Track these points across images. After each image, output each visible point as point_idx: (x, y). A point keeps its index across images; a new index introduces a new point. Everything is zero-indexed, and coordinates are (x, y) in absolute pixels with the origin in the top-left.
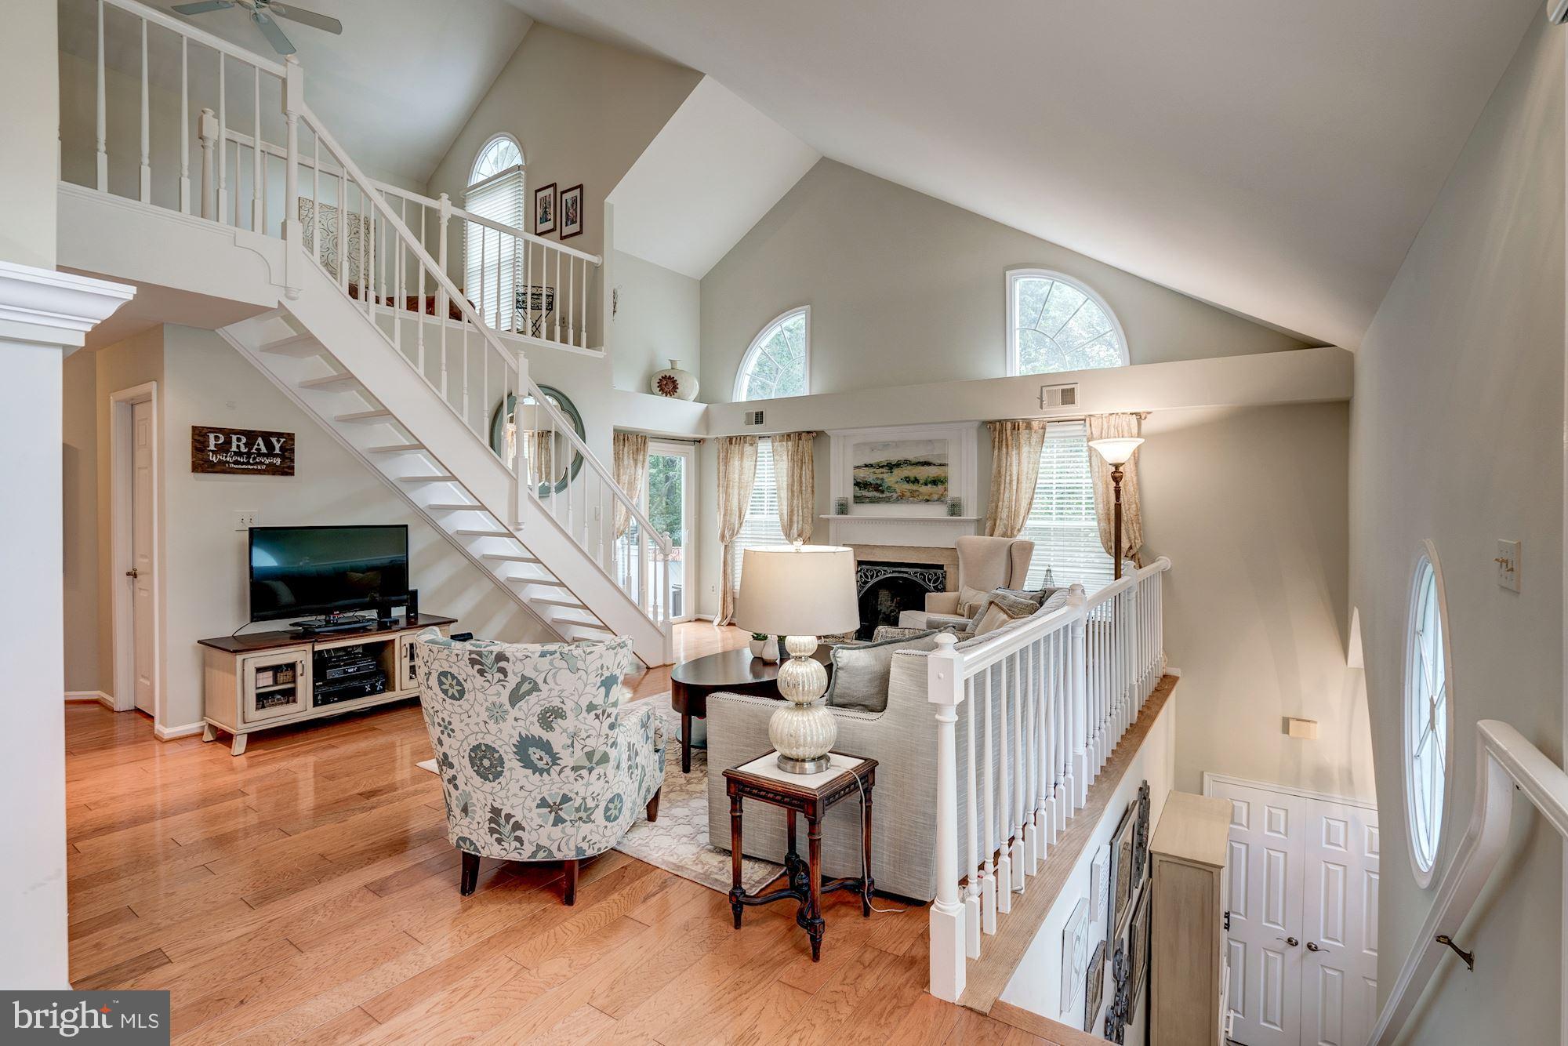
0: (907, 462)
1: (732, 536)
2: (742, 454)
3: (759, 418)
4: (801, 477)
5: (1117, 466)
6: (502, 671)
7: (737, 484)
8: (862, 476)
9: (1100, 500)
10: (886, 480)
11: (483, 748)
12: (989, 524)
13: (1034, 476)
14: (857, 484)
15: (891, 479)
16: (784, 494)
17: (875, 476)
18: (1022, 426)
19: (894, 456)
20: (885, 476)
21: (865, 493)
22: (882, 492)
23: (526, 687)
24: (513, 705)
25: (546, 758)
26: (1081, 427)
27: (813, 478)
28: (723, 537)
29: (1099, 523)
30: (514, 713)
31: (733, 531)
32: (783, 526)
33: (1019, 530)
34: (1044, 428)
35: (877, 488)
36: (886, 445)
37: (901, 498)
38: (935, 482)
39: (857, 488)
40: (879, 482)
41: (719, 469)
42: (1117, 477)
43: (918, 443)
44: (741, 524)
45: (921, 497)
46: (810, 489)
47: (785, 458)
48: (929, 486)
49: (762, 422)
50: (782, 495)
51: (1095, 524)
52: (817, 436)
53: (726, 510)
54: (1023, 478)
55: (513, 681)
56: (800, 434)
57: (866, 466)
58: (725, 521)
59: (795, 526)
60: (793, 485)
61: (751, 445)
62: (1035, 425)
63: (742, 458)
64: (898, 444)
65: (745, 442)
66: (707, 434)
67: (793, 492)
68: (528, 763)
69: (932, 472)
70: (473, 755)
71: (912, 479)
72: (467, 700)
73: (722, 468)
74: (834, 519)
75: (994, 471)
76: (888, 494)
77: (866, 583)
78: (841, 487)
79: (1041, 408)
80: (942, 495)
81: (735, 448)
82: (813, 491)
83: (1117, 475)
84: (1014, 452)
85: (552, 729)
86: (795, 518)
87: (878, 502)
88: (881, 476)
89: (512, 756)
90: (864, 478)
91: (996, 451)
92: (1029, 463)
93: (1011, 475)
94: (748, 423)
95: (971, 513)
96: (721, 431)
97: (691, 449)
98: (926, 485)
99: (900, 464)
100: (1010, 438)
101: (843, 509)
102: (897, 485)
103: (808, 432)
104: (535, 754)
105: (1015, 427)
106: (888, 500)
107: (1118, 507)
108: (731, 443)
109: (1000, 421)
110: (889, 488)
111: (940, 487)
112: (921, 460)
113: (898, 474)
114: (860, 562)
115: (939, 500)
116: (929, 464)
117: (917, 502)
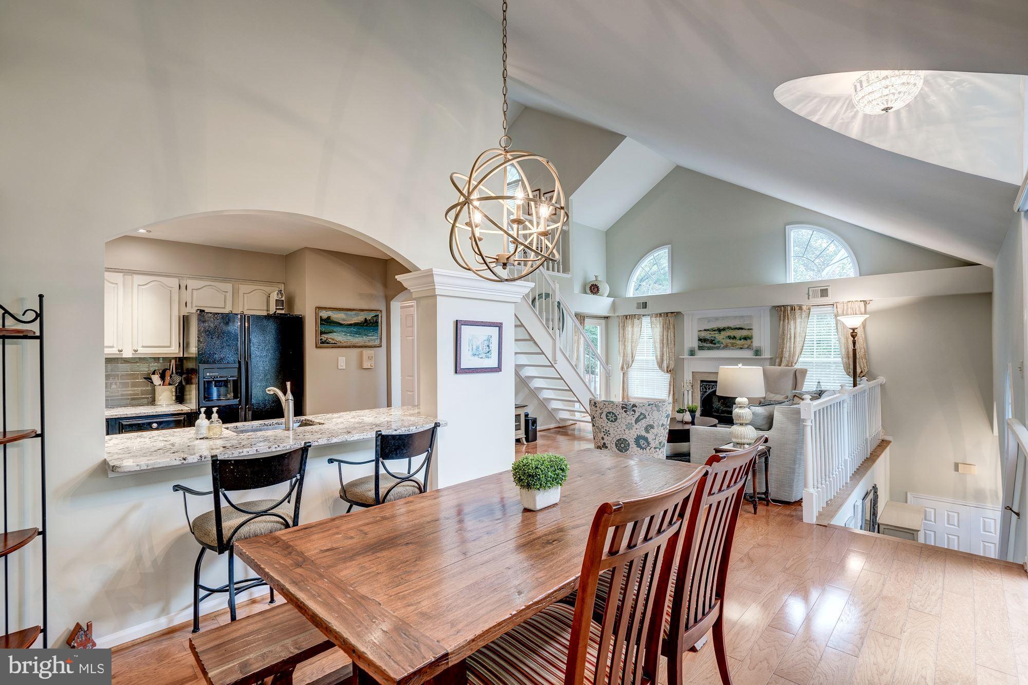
0: (729, 328)
1: (628, 368)
2: (633, 324)
3: (645, 305)
4: (667, 336)
5: (854, 330)
6: (634, 411)
7: (630, 340)
8: (703, 335)
9: (843, 347)
10: (717, 338)
11: (622, 440)
12: (778, 360)
13: (804, 335)
14: (700, 340)
15: (720, 337)
16: (658, 345)
17: (711, 335)
18: (797, 308)
19: (721, 326)
20: (716, 335)
21: (705, 344)
22: (715, 344)
23: (642, 417)
24: (636, 424)
25: (646, 444)
26: (831, 308)
27: (674, 337)
28: (622, 368)
29: (842, 359)
30: (636, 426)
31: (629, 365)
32: (657, 362)
33: (796, 363)
34: (809, 309)
35: (712, 342)
36: (717, 319)
37: (726, 347)
38: (745, 338)
39: (700, 342)
40: (713, 339)
41: (619, 333)
42: (854, 336)
43: (736, 317)
44: (633, 361)
45: (737, 347)
46: (673, 343)
47: (658, 326)
48: (742, 340)
49: (646, 308)
50: (657, 346)
51: (840, 359)
52: (677, 314)
53: (624, 354)
54: (797, 335)
55: (637, 414)
56: (667, 313)
57: (705, 330)
58: (623, 360)
59: (665, 362)
60: (663, 340)
61: (638, 319)
62: (804, 308)
63: (633, 327)
64: (724, 318)
65: (635, 318)
66: (614, 314)
67: (663, 344)
68: (639, 445)
69: (744, 333)
70: (617, 443)
71: (732, 337)
72: (618, 422)
73: (621, 332)
74: (687, 358)
75: (781, 332)
76: (719, 345)
77: (706, 392)
78: (691, 341)
79: (809, 299)
80: (750, 345)
81: (629, 321)
82: (674, 344)
83: (854, 334)
84: (792, 322)
85: (649, 433)
86: (665, 358)
87: (712, 349)
88: (714, 335)
89: (633, 443)
91: (782, 322)
92: (801, 328)
93: (790, 334)
94: (638, 308)
95: (767, 354)
96: (621, 312)
97: (603, 321)
98: (740, 340)
99: (725, 329)
100: (789, 315)
101: (692, 353)
102: (723, 340)
103: (671, 313)
104: (642, 442)
105: (793, 308)
106: (718, 348)
107: (854, 351)
108: (627, 319)
109: (783, 306)
110: (718, 342)
111: (748, 341)
112: (737, 327)
113: (724, 334)
114: (702, 381)
115: (748, 348)
116: (742, 329)
117: (735, 349)
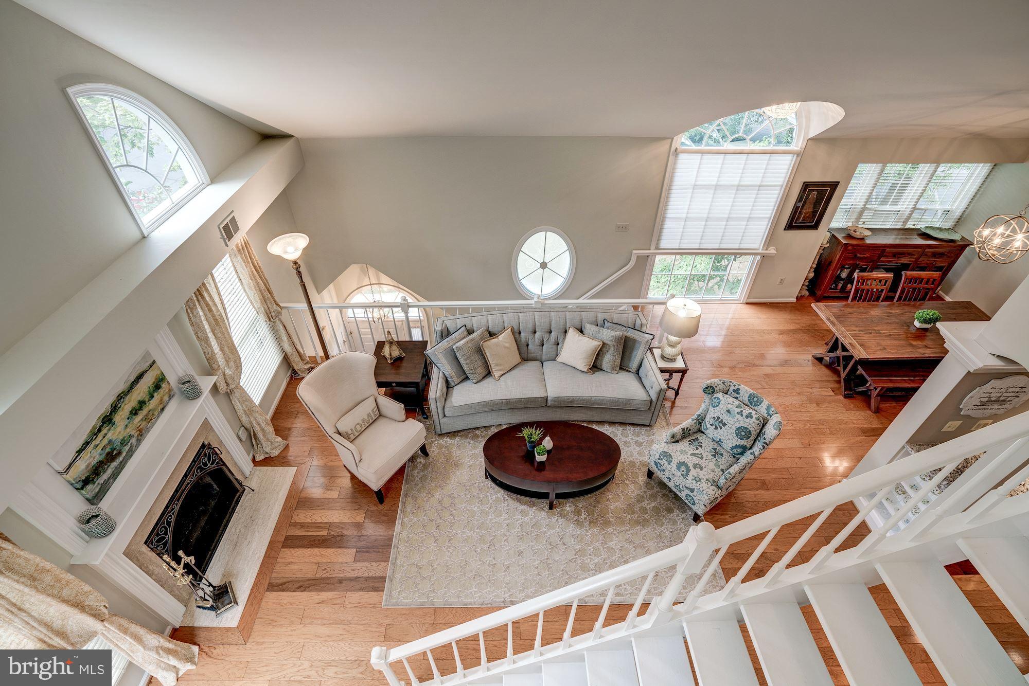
0: (121, 397)
5: (296, 260)
8: (84, 467)
10: (115, 438)
14: (82, 486)
15: (115, 433)
17: (99, 449)
19: (105, 408)
20: (109, 436)
22: (120, 453)
35: (111, 457)
37: (141, 434)
38: (157, 387)
40: (108, 450)
45: (156, 413)
48: (155, 395)
57: (79, 452)
69: (149, 380)
71: (138, 406)
76: (127, 448)
80: (169, 390)
87: (124, 466)
88: (105, 441)
90: (87, 466)
98: (152, 397)
99: (116, 406)
102: (128, 430)
106: (131, 453)
110: (123, 442)
111: (163, 386)
112: (132, 379)
113: (120, 418)
114: (146, 543)
115: (170, 399)
116: (140, 377)
117: (156, 421)
